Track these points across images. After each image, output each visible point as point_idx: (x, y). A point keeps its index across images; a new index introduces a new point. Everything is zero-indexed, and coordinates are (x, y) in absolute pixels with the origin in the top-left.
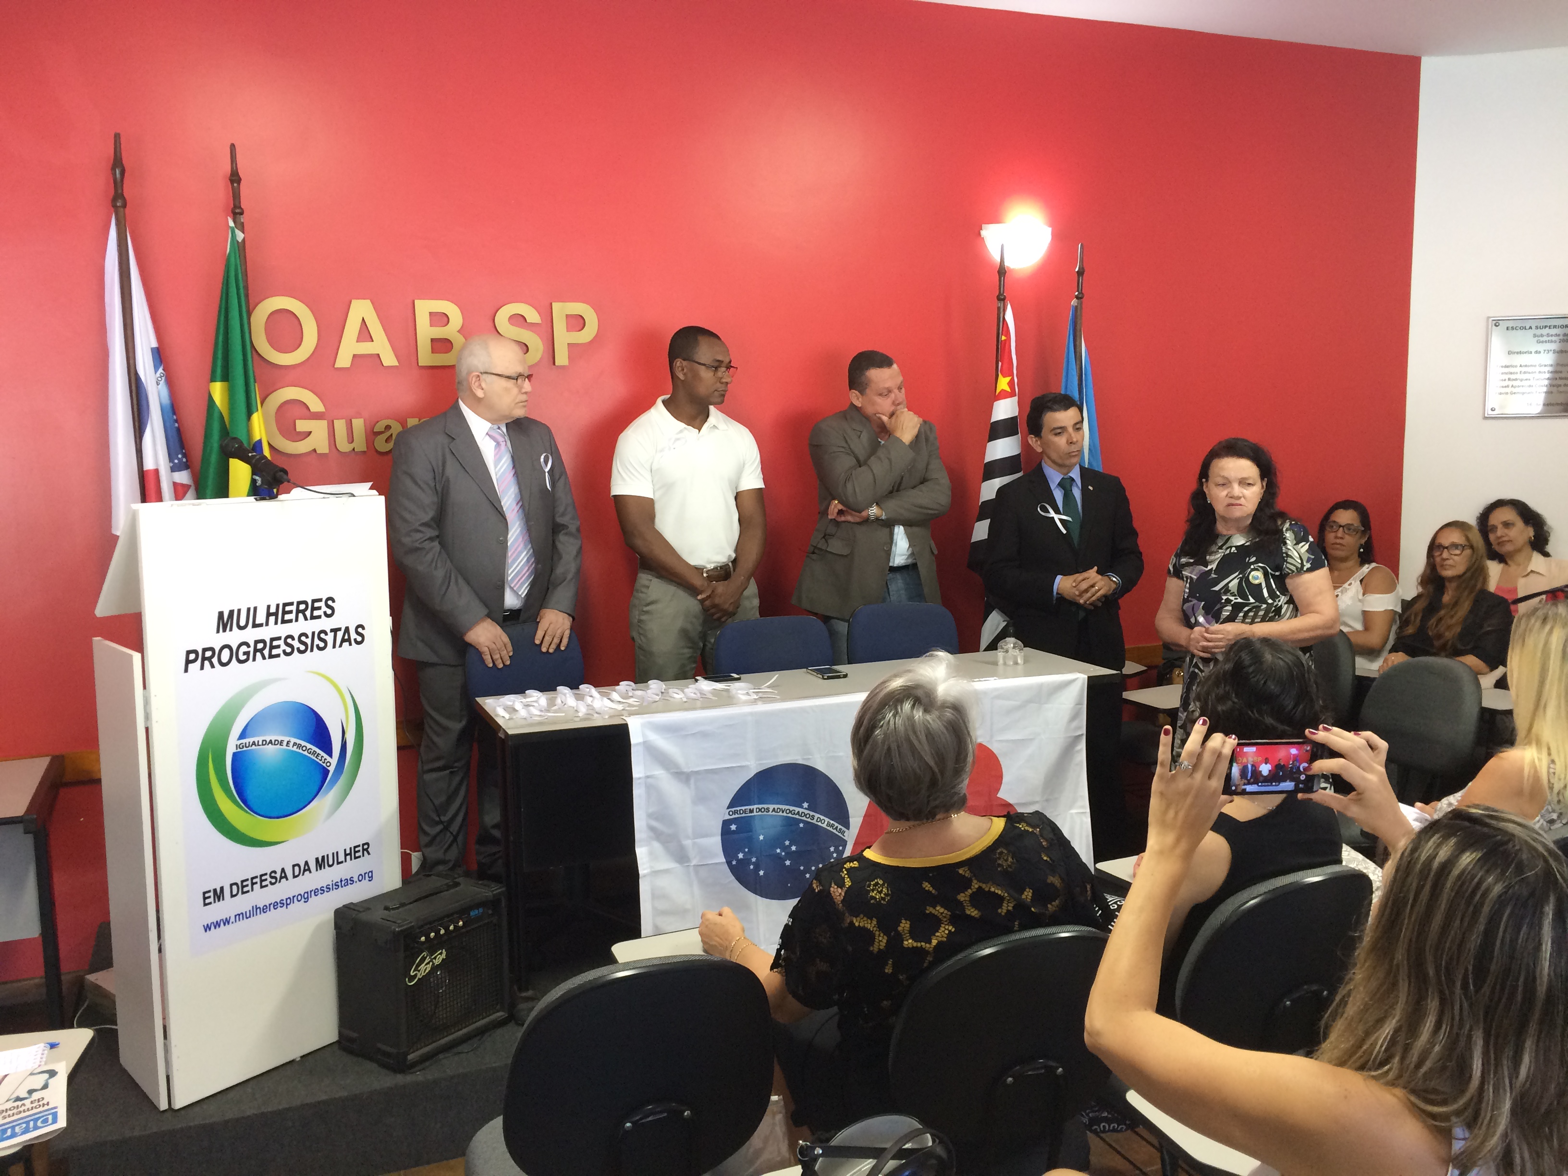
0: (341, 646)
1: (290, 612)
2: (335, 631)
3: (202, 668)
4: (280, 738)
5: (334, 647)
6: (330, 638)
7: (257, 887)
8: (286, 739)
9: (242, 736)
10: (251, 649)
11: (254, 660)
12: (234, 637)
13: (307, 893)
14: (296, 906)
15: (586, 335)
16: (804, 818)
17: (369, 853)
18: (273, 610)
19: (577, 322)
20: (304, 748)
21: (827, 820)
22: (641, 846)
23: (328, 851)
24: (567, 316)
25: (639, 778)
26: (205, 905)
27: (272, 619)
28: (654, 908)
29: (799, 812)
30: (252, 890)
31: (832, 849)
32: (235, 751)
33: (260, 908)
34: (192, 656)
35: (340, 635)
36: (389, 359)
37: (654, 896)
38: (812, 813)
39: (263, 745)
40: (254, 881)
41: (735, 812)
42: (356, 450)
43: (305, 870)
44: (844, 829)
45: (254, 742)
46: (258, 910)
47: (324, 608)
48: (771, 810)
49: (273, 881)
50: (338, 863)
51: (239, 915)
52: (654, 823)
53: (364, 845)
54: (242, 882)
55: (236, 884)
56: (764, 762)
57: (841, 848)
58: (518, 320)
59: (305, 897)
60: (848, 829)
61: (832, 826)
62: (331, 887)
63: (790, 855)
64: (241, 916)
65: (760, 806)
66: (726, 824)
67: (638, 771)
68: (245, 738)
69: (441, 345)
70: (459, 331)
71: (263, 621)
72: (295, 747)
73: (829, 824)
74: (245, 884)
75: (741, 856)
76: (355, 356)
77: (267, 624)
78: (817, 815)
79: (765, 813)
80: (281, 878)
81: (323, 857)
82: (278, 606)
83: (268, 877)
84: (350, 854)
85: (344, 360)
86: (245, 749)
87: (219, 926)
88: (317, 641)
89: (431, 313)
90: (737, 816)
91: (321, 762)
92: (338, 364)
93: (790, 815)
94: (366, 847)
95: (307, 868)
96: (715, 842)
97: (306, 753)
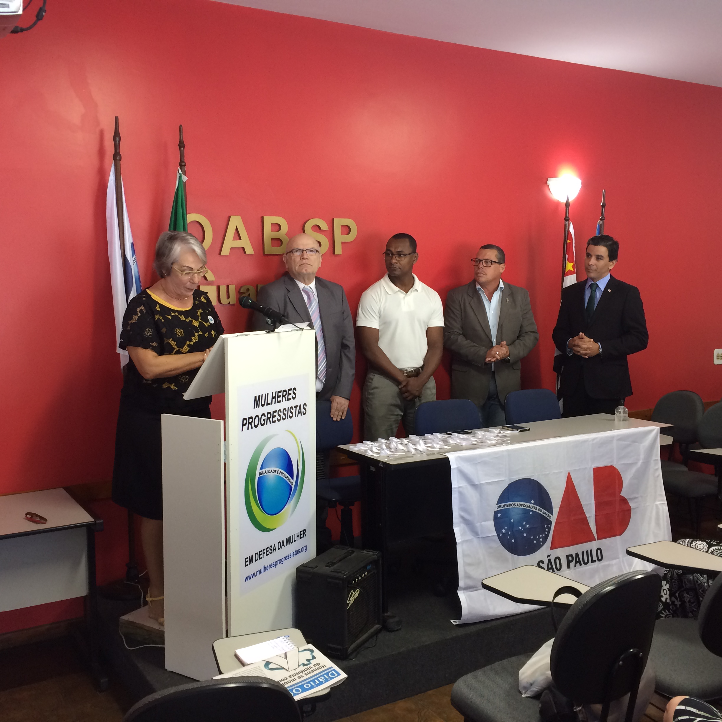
0: (298, 416)
1: (280, 396)
2: (296, 407)
3: (248, 429)
4: (275, 469)
5: (295, 416)
6: (294, 411)
7: (265, 555)
8: (277, 469)
9: (261, 468)
10: (266, 418)
11: (267, 424)
12: (261, 410)
13: (283, 558)
14: (279, 566)
15: (351, 237)
16: (532, 509)
17: (306, 536)
18: (274, 395)
19: (347, 230)
20: (284, 475)
21: (542, 509)
22: (456, 527)
23: (291, 535)
24: (342, 226)
25: (455, 488)
26: (246, 565)
27: (274, 400)
28: (464, 562)
29: (529, 506)
30: (263, 557)
31: (546, 526)
32: (259, 476)
33: (265, 567)
34: (245, 422)
35: (298, 408)
36: (249, 250)
37: (464, 556)
38: (536, 506)
39: (269, 473)
40: (264, 551)
41: (500, 507)
42: (231, 303)
43: (282, 546)
44: (551, 515)
45: (266, 471)
46: (266, 568)
47: (292, 394)
48: (516, 505)
49: (271, 551)
50: (295, 541)
51: (258, 571)
52: (463, 514)
53: (304, 530)
54: (260, 552)
55: (257, 553)
56: (512, 478)
57: (549, 526)
58: (317, 228)
59: (281, 561)
60: (552, 515)
61: (545, 513)
62: (291, 555)
63: (526, 530)
64: (259, 572)
65: (511, 503)
66: (496, 513)
67: (455, 484)
68: (262, 469)
69: (277, 241)
70: (285, 234)
71: (271, 402)
72: (280, 474)
73: (544, 512)
74: (261, 553)
75: (504, 531)
76: (232, 248)
77: (272, 404)
78: (538, 507)
79: (513, 507)
80: (274, 550)
81: (289, 537)
82: (276, 392)
83: (268, 549)
84: (299, 536)
85: (226, 251)
86: (262, 475)
87: (251, 579)
88: (289, 413)
89: (271, 223)
90: (500, 509)
91: (289, 483)
92: (223, 253)
93: (525, 508)
94: (304, 531)
95: (283, 544)
96: (491, 524)
97: (284, 477)
